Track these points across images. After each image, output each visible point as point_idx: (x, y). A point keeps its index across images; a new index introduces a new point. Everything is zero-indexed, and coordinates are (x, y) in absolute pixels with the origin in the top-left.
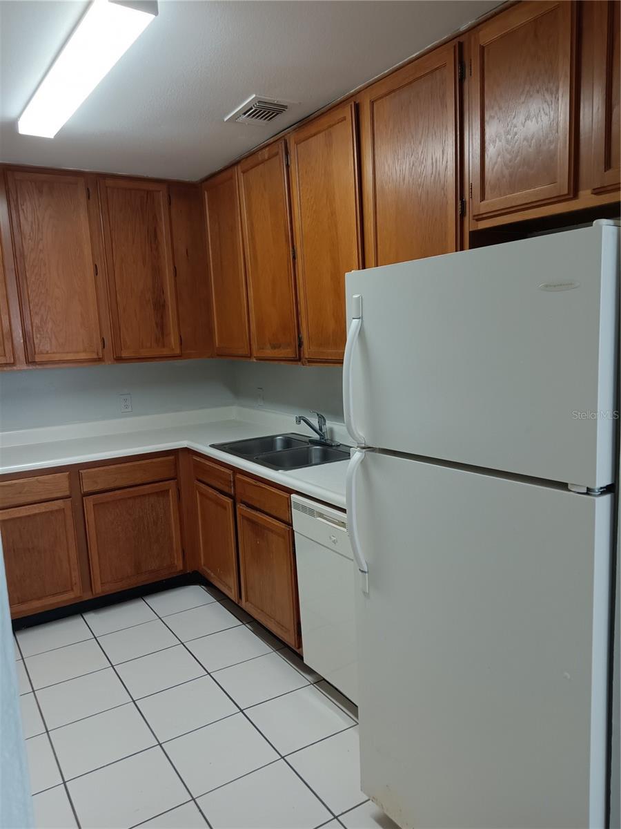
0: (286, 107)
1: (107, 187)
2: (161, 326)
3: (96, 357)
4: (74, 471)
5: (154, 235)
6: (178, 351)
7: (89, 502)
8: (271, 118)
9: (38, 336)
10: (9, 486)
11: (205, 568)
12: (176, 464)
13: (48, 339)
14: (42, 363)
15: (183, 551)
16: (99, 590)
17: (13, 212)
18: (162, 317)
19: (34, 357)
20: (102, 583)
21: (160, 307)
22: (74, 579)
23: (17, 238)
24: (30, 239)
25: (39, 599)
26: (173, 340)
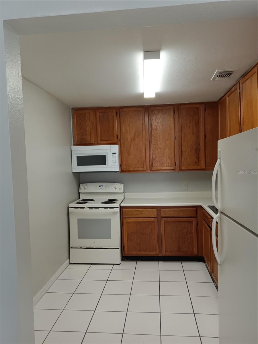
0: (233, 72)
1: (181, 108)
2: (198, 158)
3: (172, 169)
4: (159, 208)
5: (198, 123)
6: (204, 168)
7: (163, 220)
8: (229, 76)
9: (154, 161)
10: (138, 210)
11: (204, 256)
12: (196, 212)
13: (157, 162)
14: (155, 170)
15: (198, 247)
16: (164, 253)
17: (150, 120)
18: (198, 154)
19: (152, 168)
20: (165, 251)
21: (198, 150)
22: (156, 247)
23: (150, 129)
24: (154, 129)
25: (145, 251)
26: (202, 163)
